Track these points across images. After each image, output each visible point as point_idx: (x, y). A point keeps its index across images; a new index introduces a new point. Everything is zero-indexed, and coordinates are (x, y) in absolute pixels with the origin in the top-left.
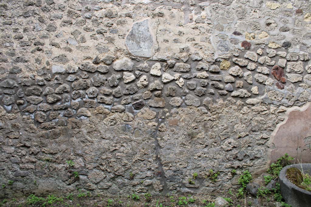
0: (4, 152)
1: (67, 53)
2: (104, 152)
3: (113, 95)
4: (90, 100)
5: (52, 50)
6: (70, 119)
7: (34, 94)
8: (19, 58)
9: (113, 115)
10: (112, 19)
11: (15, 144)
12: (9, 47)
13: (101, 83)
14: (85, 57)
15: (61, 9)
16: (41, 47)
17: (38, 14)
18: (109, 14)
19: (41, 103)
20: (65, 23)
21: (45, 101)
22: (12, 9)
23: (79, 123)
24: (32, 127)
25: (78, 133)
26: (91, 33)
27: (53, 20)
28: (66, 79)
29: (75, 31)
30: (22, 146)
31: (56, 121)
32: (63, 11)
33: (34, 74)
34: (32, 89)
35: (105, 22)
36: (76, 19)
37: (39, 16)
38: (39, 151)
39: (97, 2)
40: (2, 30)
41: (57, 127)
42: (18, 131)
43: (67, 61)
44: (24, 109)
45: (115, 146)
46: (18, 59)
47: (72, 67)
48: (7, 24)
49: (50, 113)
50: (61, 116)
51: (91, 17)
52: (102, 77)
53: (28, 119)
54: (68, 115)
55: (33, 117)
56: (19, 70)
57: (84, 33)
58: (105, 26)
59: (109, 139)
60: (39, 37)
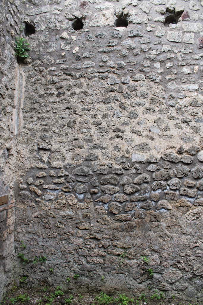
0: (72, 243)
1: (149, 142)
2: (184, 249)
3: (197, 187)
4: (171, 191)
5: (133, 137)
6: (148, 212)
7: (110, 183)
8: (96, 144)
9: (196, 208)
10: (197, 108)
11: (84, 236)
12: (86, 133)
13: (184, 174)
14: (169, 146)
15: (144, 96)
16: (120, 134)
17: (119, 100)
18: (194, 103)
19: (118, 193)
20: (147, 111)
21: (122, 191)
22: (92, 95)
23: (158, 216)
24: (104, 218)
25: (156, 227)
26: (175, 122)
27: (135, 107)
28: (147, 169)
29: (158, 119)
30: (92, 238)
31: (133, 213)
32: (146, 98)
33: (111, 162)
34: (108, 177)
35: (189, 111)
36: (159, 107)
37: (120, 103)
38: (110, 244)
39: (181, 90)
40: (80, 115)
41: (133, 219)
42: (89, 222)
43: (149, 150)
44: (97, 198)
45: (196, 243)
46: (95, 146)
47: (154, 156)
48: (86, 110)
49: (126, 204)
50: (138, 208)
51: (175, 105)
52: (186, 168)
53: (101, 210)
54: (147, 207)
55: (107, 208)
56: (95, 158)
57: (167, 121)
58: (189, 115)
59: (190, 234)
60: (119, 124)
